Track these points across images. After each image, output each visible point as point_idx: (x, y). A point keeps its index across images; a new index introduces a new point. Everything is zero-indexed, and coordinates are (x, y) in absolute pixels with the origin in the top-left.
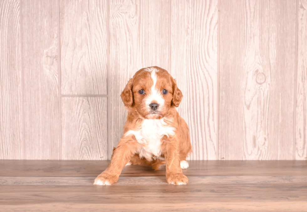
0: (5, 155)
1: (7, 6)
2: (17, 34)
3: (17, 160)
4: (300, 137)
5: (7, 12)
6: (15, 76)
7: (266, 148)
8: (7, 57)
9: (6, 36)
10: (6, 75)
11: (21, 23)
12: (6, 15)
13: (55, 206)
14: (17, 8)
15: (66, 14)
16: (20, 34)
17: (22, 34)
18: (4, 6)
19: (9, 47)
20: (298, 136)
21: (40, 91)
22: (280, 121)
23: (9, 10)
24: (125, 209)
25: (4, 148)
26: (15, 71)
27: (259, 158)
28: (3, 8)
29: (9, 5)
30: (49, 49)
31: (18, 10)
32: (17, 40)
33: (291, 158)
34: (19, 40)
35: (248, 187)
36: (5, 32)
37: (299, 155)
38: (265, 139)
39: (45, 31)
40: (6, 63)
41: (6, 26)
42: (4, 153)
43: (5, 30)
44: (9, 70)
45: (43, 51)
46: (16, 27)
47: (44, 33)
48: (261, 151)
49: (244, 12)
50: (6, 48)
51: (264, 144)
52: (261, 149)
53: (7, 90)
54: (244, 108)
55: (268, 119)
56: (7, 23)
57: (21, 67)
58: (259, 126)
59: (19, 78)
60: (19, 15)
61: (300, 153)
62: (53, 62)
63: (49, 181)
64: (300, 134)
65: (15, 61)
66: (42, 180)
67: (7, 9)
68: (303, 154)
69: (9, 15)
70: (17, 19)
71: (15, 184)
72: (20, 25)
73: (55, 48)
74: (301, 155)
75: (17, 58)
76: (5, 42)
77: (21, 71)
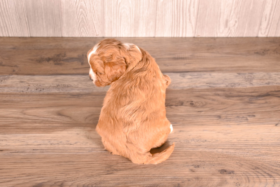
4: (266, 20)
7: (235, 28)
20: (263, 19)
22: (251, 8)
27: (228, 35)
33: (255, 35)
37: (261, 33)
38: (236, 22)
42: (14, 32)
48: (231, 30)
51: (234, 25)
52: (231, 29)
55: (241, 7)
58: (232, 12)
61: (263, 31)
64: (266, 18)
68: (265, 33)
74: (263, 33)
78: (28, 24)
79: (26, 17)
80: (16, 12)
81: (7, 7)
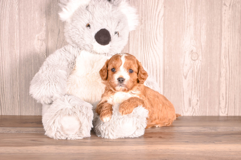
0: (7, 112)
1: (8, 2)
2: (16, 23)
3: (16, 116)
4: (223, 99)
5: (9, 6)
6: (14, 54)
7: (198, 107)
8: (9, 40)
9: (8, 24)
10: (8, 53)
11: (19, 14)
12: (8, 9)
13: (48, 148)
14: (16, 3)
15: (52, 9)
16: (18, 23)
17: (20, 23)
18: (6, 2)
19: (10, 33)
20: (221, 98)
21: (33, 65)
22: (209, 87)
23: (10, 5)
24: (98, 150)
25: (6, 106)
26: (15, 50)
27: (193, 114)
28: (6, 3)
29: (10, 2)
30: (39, 34)
31: (17, 5)
32: (16, 27)
33: (216, 115)
34: (17, 27)
35: (186, 134)
36: (7, 21)
37: (222, 112)
38: (198, 101)
39: (37, 21)
40: (7, 44)
41: (8, 17)
42: (6, 110)
43: (7, 20)
44: (10, 49)
45: (35, 35)
46: (15, 17)
47: (36, 22)
48: (195, 109)
49: (183, 8)
50: (8, 33)
51: (197, 104)
52: (194, 108)
53: (8, 64)
54: (182, 78)
55: (200, 86)
56: (9, 15)
57: (19, 47)
58: (193, 91)
59: (17, 55)
60: (17, 9)
61: (223, 110)
62: (42, 44)
63: (41, 131)
64: (223, 97)
65: (14, 42)
66: (36, 130)
67: (8, 4)
68: (225, 111)
69: (10, 9)
70: (16, 12)
71: (17, 133)
72: (18, 16)
73: (44, 33)
74: (223, 112)
75: (16, 41)
76: (7, 29)
77: (19, 50)
78: (19, 103)
79: (18, 96)
80: (11, 92)
81: (4, 87)
